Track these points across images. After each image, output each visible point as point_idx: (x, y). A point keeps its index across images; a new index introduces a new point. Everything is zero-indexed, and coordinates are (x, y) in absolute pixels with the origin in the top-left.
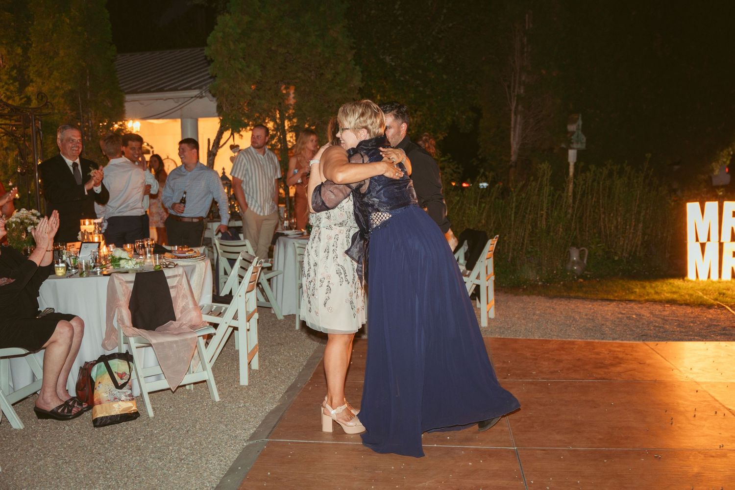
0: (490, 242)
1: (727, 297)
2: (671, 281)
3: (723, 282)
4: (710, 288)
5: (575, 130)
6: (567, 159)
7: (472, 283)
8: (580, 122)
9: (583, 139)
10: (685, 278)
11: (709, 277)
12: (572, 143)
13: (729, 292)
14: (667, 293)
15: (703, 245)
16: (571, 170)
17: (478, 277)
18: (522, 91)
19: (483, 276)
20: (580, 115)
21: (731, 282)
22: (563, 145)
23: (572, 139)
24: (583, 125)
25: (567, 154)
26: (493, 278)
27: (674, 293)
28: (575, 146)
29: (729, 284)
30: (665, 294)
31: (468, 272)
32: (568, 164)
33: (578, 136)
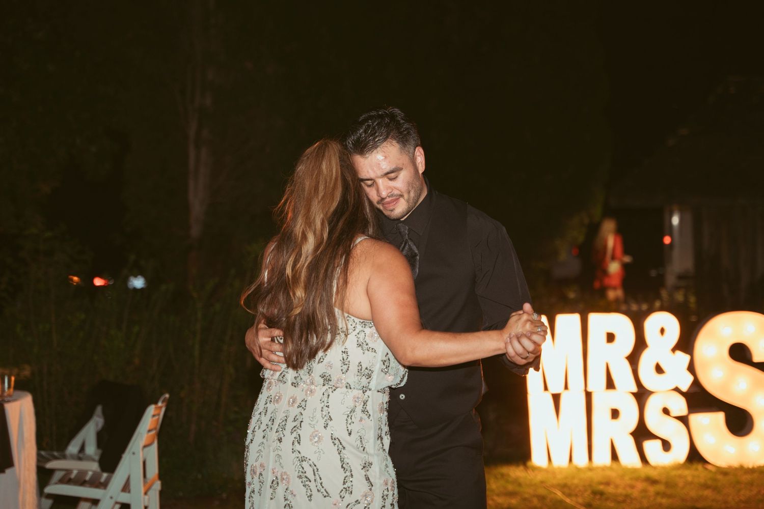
0: (151, 410)
1: (607, 499)
2: (505, 470)
3: (597, 468)
4: (576, 481)
7: (113, 501)
10: (529, 464)
11: (571, 460)
13: (610, 490)
14: (498, 495)
15: (556, 398)
17: (126, 488)
19: (138, 485)
21: (610, 468)
26: (158, 485)
27: (512, 494)
29: (609, 473)
30: (495, 498)
31: (105, 475)
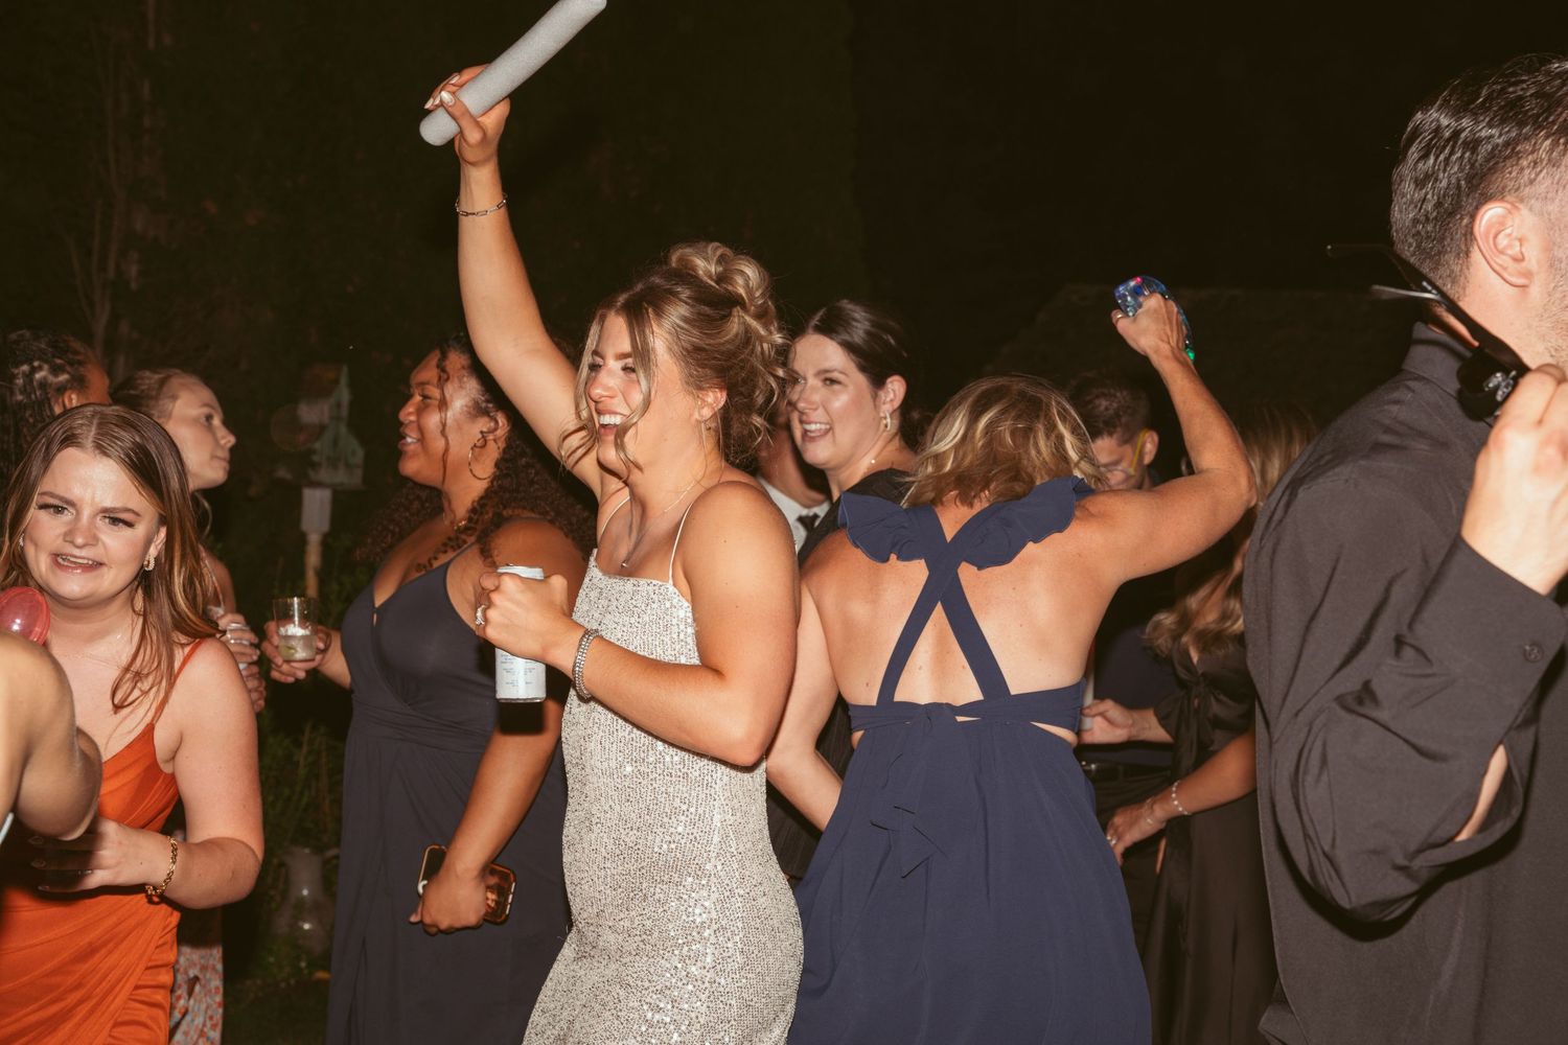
5: (326, 420)
6: (298, 519)
8: (344, 394)
9: (354, 453)
12: (314, 466)
16: (313, 558)
18: (134, 270)
20: (345, 369)
22: (283, 473)
23: (314, 452)
24: (352, 404)
25: (295, 505)
28: (324, 475)
32: (302, 540)
33: (335, 442)
